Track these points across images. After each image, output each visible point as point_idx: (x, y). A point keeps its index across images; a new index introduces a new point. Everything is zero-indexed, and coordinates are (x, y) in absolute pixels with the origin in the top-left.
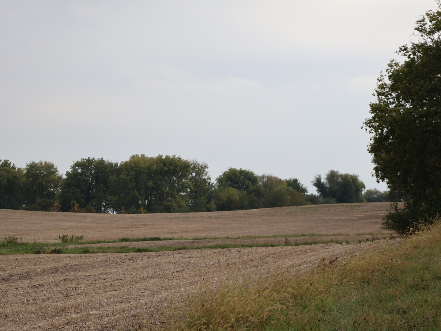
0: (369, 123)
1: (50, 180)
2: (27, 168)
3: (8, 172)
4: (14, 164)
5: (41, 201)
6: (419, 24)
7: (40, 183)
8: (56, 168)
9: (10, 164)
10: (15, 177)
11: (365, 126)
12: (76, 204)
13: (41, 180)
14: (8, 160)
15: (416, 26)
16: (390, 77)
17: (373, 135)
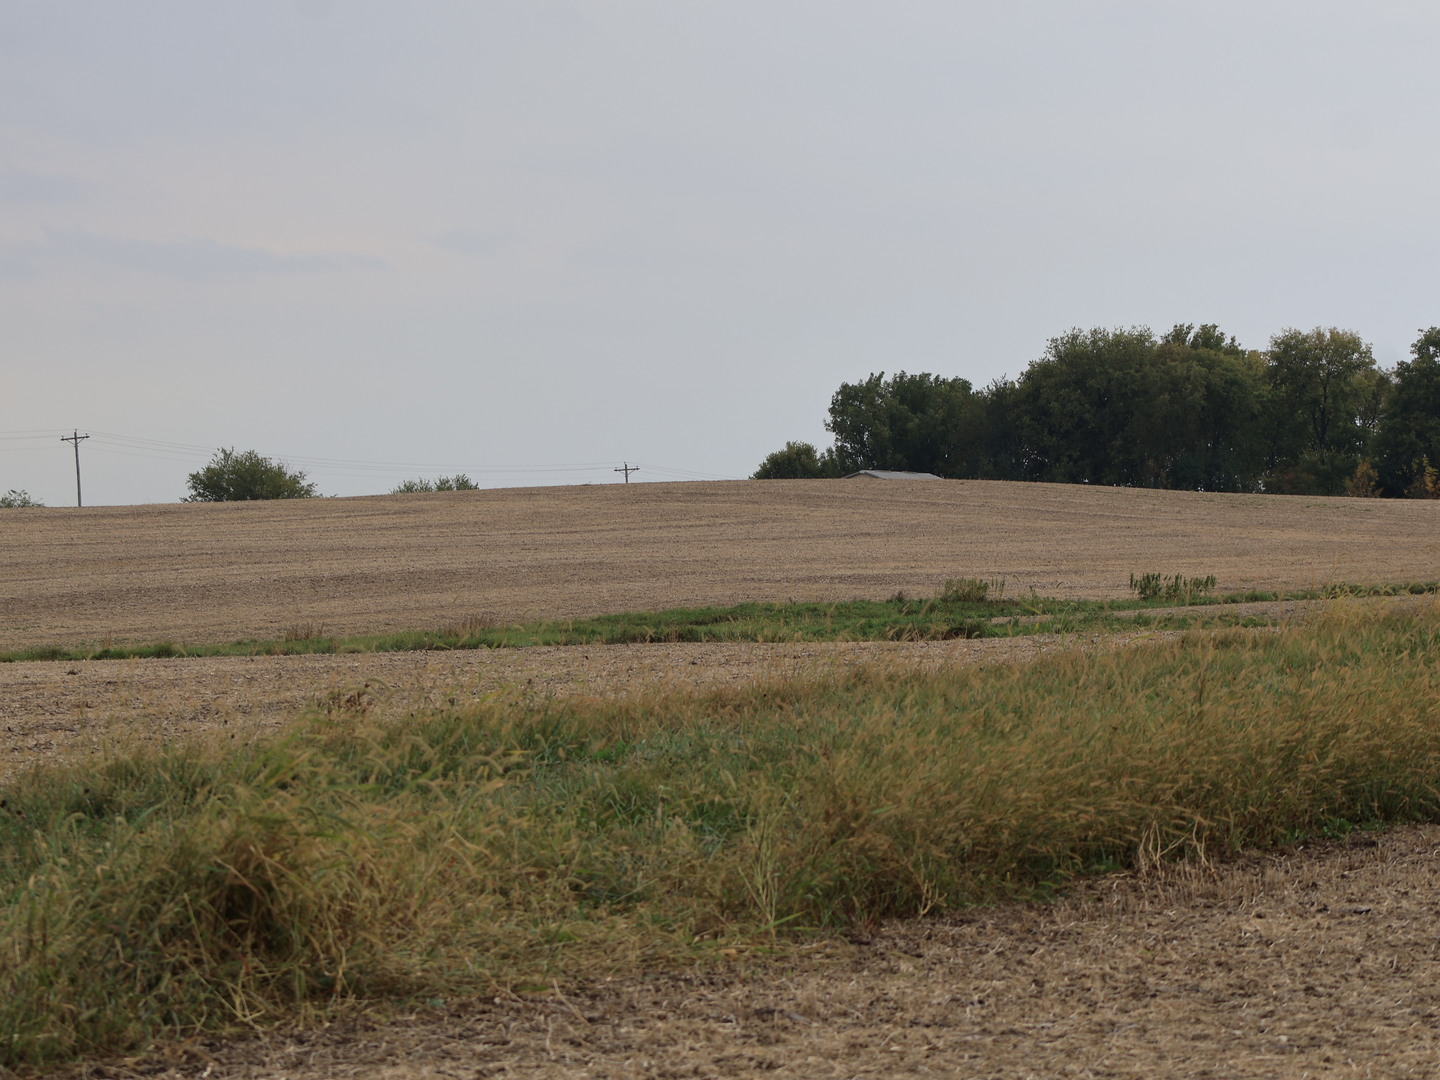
1: (1347, 389)
2: (1272, 352)
3: (1210, 365)
4: (1233, 339)
5: (1316, 457)
7: (1315, 402)
8: (1369, 351)
9: (1220, 339)
10: (1233, 382)
12: (1430, 469)
13: (1321, 391)
14: (1215, 327)
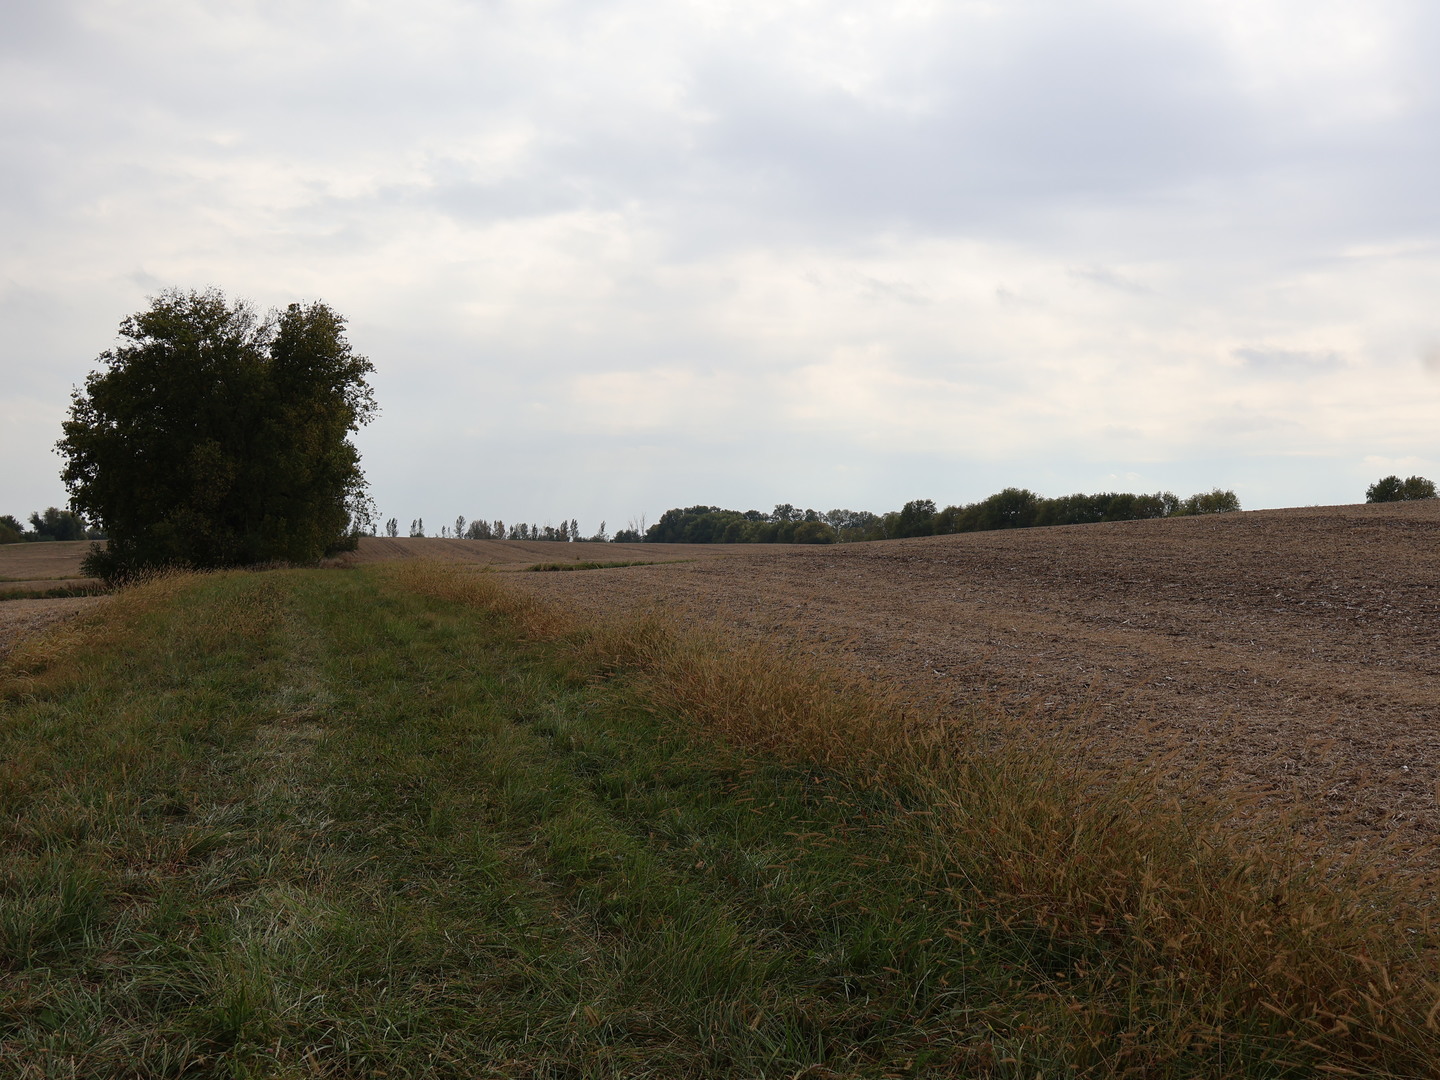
0: (62, 445)
6: (124, 326)
11: (56, 449)
15: (121, 329)
16: (88, 390)
17: (68, 459)
